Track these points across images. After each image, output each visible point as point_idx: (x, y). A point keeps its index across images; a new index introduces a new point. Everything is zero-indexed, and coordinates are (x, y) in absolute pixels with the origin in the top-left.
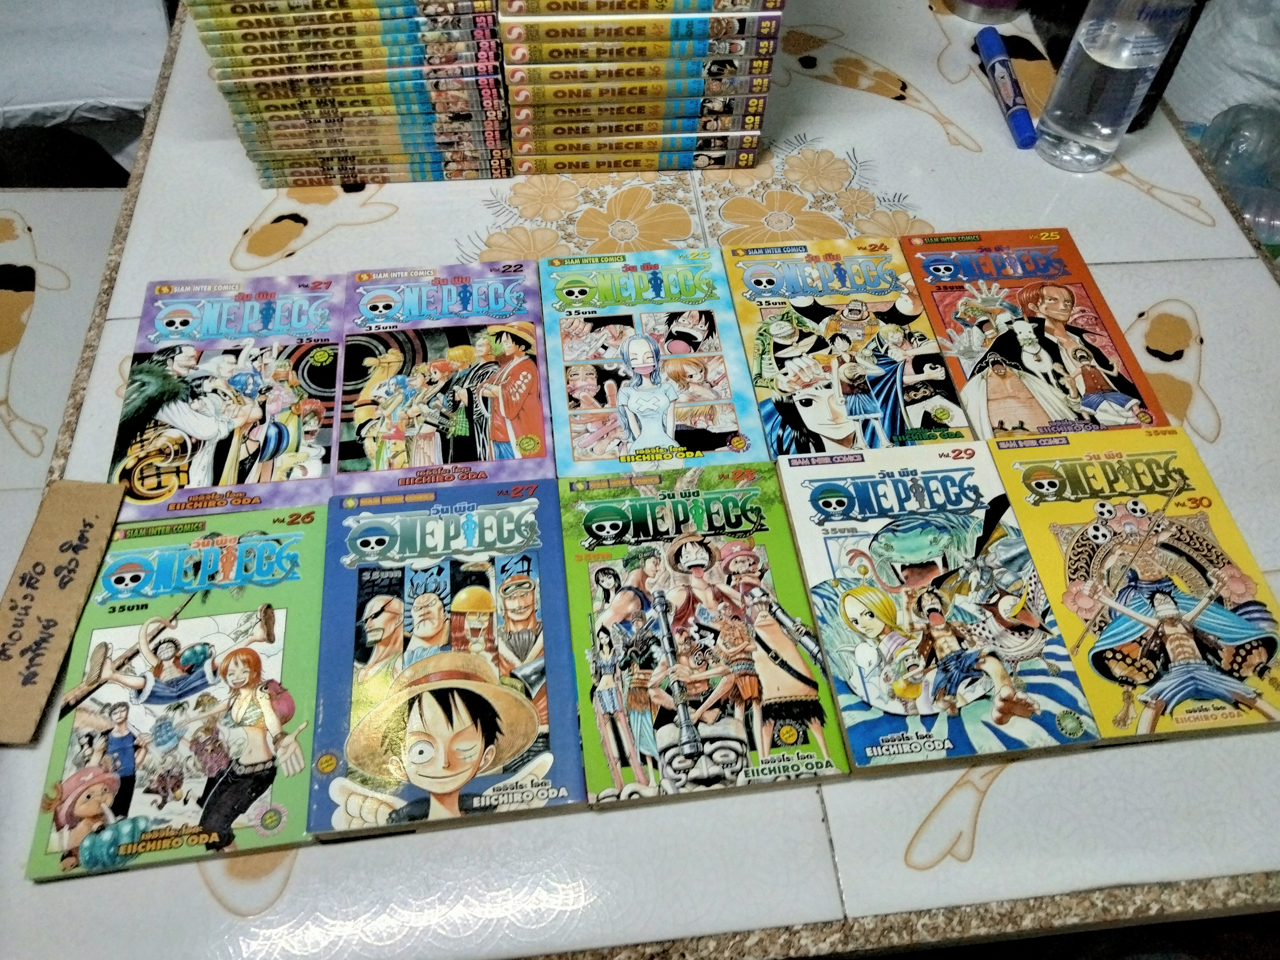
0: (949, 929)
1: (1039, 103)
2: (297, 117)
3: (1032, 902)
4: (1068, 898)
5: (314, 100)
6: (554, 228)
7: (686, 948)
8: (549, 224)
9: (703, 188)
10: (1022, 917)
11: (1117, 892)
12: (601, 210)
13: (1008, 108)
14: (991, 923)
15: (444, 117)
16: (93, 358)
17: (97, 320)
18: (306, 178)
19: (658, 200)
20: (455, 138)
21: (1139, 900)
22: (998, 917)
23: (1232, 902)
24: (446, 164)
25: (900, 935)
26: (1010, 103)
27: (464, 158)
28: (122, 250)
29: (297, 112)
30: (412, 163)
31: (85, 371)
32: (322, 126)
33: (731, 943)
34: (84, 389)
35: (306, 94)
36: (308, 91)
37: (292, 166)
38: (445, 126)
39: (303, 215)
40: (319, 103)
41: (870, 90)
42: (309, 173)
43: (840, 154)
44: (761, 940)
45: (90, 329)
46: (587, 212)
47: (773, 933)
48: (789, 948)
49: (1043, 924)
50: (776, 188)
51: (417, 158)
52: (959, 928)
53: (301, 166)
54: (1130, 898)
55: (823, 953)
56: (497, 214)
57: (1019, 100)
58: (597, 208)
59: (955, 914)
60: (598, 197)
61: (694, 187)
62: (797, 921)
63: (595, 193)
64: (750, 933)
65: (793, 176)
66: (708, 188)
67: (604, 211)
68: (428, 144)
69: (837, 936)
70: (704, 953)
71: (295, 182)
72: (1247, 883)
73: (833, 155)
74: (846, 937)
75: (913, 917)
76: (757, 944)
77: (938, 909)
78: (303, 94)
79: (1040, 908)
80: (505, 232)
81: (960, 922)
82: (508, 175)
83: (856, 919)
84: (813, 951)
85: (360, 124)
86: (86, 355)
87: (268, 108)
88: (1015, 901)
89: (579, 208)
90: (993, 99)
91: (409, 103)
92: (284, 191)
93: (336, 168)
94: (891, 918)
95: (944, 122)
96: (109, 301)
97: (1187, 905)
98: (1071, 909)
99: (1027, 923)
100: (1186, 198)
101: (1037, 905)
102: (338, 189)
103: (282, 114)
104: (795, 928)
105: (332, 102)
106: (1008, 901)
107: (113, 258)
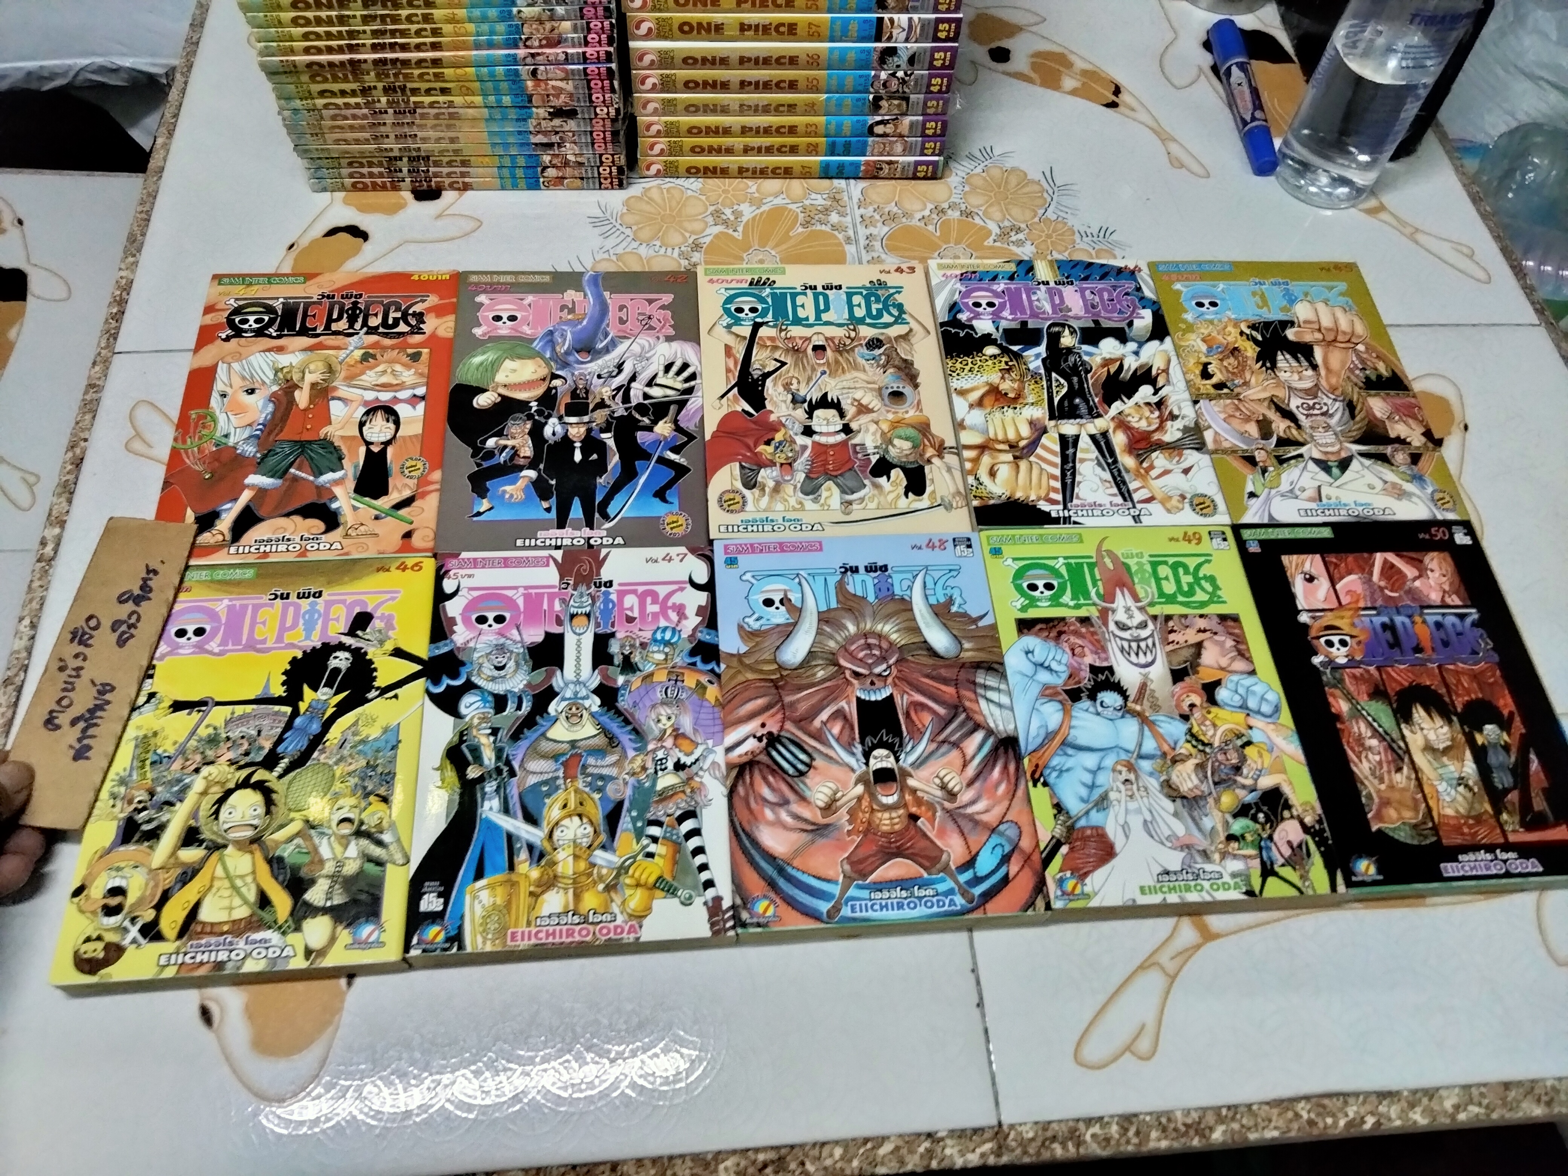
0: (1123, 1140)
1: (1282, 117)
2: (358, 106)
3: (1224, 1112)
4: (1267, 1108)
5: (380, 85)
6: (676, 254)
7: (807, 1155)
8: (669, 250)
9: (862, 211)
10: (1211, 1129)
11: (1326, 1101)
12: (735, 234)
13: (1245, 123)
14: (1174, 1135)
15: (542, 112)
16: (98, 401)
17: (104, 352)
18: (367, 181)
19: (806, 224)
20: (555, 139)
21: (1352, 1111)
22: (1183, 1129)
23: (1462, 1117)
24: (543, 171)
25: (1064, 1146)
26: (1248, 118)
27: (566, 163)
28: (136, 264)
29: (358, 100)
30: (501, 167)
31: (88, 417)
32: (389, 118)
33: (861, 1151)
34: (86, 440)
35: (370, 79)
36: (372, 74)
37: (350, 164)
38: (543, 123)
39: (363, 227)
40: (386, 90)
41: (1074, 92)
42: (371, 175)
43: (1034, 174)
44: (897, 1148)
45: (94, 363)
46: (717, 236)
47: (912, 1139)
48: (931, 1159)
49: (1236, 1137)
50: (954, 215)
51: (507, 162)
52: (1135, 1140)
53: (362, 165)
54: (1341, 1110)
55: (970, 1166)
56: (605, 236)
57: (1258, 114)
58: (730, 231)
59: (1131, 1123)
60: (732, 218)
61: (852, 209)
62: (941, 1127)
63: (728, 212)
64: (883, 1139)
65: (975, 201)
66: (869, 211)
67: (738, 235)
68: (522, 145)
69: (988, 1146)
70: (828, 1162)
71: (354, 185)
72: (1482, 1095)
73: (1025, 174)
74: (1000, 1147)
75: (1081, 1126)
76: (892, 1152)
77: (1112, 1116)
78: (366, 78)
79: (1233, 1119)
80: (614, 258)
81: (1137, 1133)
82: (621, 186)
83: (1012, 1127)
84: (959, 1163)
85: (437, 117)
86: (88, 397)
87: (322, 94)
88: (1204, 1110)
89: (708, 231)
90: (1227, 110)
91: (498, 93)
92: (340, 195)
93: (405, 170)
94: (1055, 1126)
95: (1164, 137)
96: (118, 328)
97: (1408, 1120)
98: (1270, 1121)
99: (1218, 1136)
100: (1457, 246)
101: (1231, 1114)
102: (408, 195)
103: (340, 101)
104: (940, 1135)
105: (403, 89)
106: (1196, 1110)
107: (123, 274)
